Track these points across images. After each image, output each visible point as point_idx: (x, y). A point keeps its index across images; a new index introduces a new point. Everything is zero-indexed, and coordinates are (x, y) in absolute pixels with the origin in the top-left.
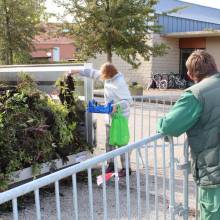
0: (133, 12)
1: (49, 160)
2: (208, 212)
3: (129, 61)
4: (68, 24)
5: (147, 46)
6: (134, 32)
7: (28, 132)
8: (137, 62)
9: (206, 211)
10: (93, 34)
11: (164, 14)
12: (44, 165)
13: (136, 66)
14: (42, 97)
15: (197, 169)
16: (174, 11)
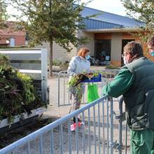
0: (67, 16)
1: (19, 113)
2: (137, 146)
3: (64, 47)
4: (24, 22)
5: (76, 38)
6: (67, 28)
7: (6, 94)
8: (70, 48)
9: (136, 145)
10: (41, 29)
11: (87, 18)
12: (16, 117)
13: (69, 51)
14: (13, 71)
15: (130, 118)
16: (94, 16)
